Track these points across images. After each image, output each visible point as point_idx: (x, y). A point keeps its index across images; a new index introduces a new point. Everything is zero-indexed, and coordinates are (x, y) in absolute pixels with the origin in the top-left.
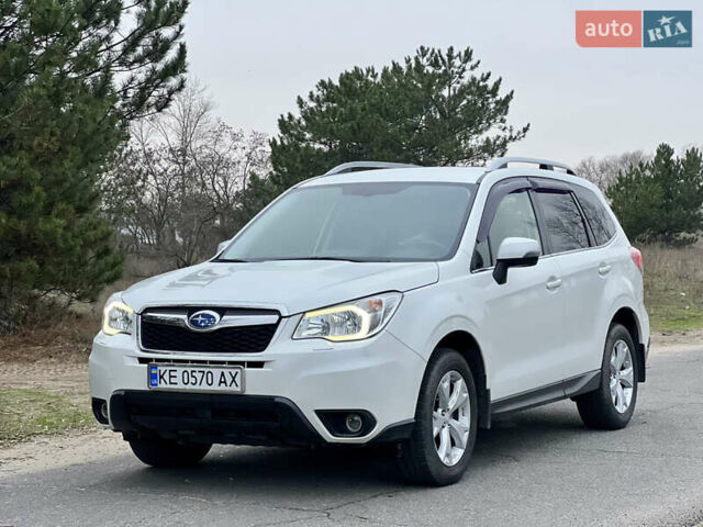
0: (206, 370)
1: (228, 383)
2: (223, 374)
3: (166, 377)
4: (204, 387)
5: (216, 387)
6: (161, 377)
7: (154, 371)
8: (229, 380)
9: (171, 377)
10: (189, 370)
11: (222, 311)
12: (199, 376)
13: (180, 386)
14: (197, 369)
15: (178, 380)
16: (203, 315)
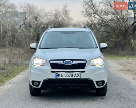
0: (71, 73)
1: (77, 76)
2: (75, 74)
3: (60, 75)
4: (71, 77)
5: (73, 77)
6: (59, 75)
7: (57, 74)
8: (77, 75)
9: (61, 75)
10: (67, 74)
11: (72, 60)
12: (69, 75)
13: (64, 77)
14: (69, 73)
15: (64, 76)
16: (68, 61)
